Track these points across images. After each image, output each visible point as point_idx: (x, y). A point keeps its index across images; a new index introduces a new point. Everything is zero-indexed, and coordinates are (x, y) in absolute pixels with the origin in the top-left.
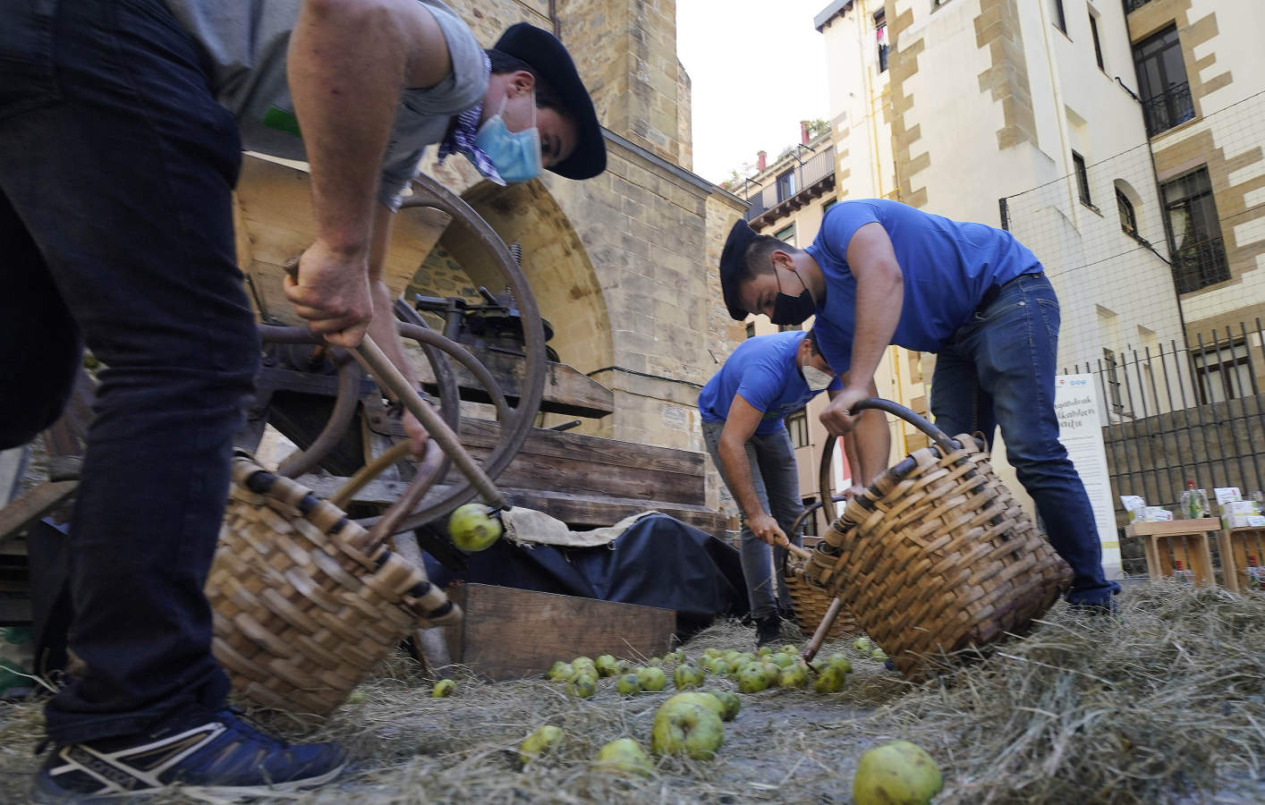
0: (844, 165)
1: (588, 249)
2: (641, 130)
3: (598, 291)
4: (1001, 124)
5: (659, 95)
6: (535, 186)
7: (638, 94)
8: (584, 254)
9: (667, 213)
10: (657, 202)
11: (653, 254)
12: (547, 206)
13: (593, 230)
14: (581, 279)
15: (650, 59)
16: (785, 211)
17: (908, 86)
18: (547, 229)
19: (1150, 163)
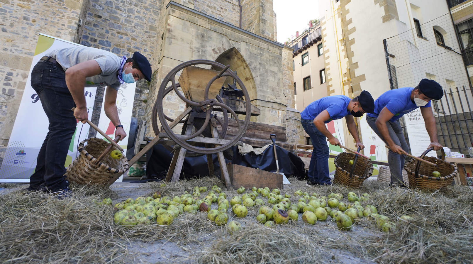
0: (324, 33)
1: (250, 67)
2: (263, 32)
3: (253, 78)
4: (383, 14)
5: (268, 22)
6: (236, 51)
7: (262, 23)
8: (249, 69)
9: (271, 55)
10: (268, 52)
11: (267, 67)
12: (240, 57)
13: (251, 62)
14: (248, 75)
15: (266, 13)
16: (305, 48)
17: (347, 7)
18: (239, 63)
19: (450, 18)
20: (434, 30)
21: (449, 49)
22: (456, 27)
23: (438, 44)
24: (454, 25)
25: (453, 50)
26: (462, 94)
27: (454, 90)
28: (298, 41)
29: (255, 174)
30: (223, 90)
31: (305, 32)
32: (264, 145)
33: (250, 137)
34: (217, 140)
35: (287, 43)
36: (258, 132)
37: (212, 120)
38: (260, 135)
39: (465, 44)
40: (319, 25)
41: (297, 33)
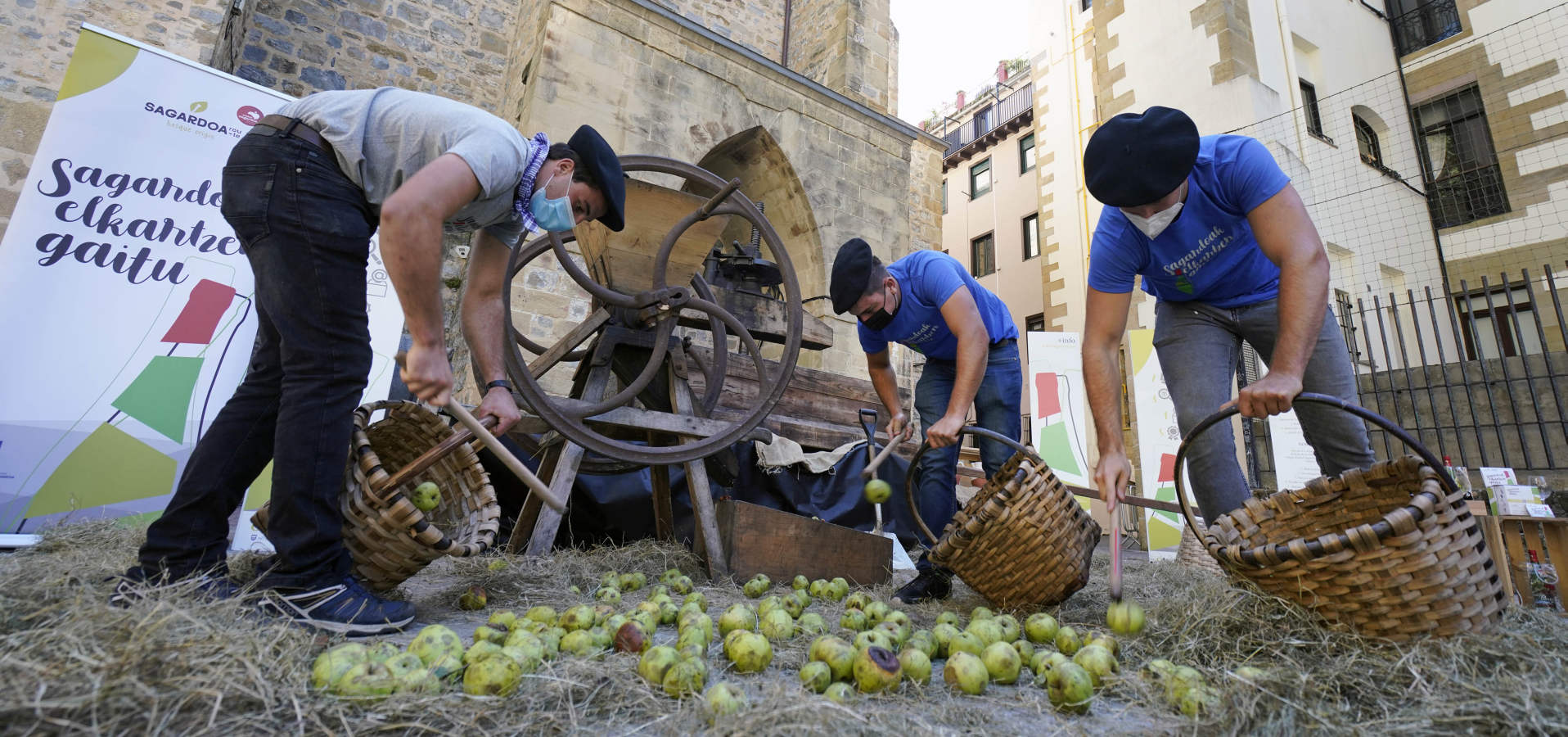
0: (1041, 102)
1: (808, 193)
2: (855, 85)
3: (814, 230)
4: (1215, 57)
5: (873, 53)
6: (767, 140)
7: (854, 55)
8: (804, 198)
9: (876, 158)
10: (868, 149)
11: (864, 195)
12: (776, 157)
13: (813, 176)
14: (800, 218)
15: (866, 22)
16: (981, 146)
17: (1113, 27)
18: (774, 176)
19: (1398, 84)
20: (1355, 117)
21: (1393, 175)
22: (1415, 113)
23: (1364, 159)
24: (1409, 106)
25: (1403, 182)
26: (1422, 309)
27: (1402, 299)
28: (963, 121)
29: (804, 535)
30: (719, 262)
31: (986, 95)
32: (840, 444)
33: (796, 418)
34: (689, 420)
35: (927, 125)
36: (823, 402)
37: (673, 354)
38: (828, 412)
39: (1437, 166)
40: (1027, 76)
41: (961, 95)
